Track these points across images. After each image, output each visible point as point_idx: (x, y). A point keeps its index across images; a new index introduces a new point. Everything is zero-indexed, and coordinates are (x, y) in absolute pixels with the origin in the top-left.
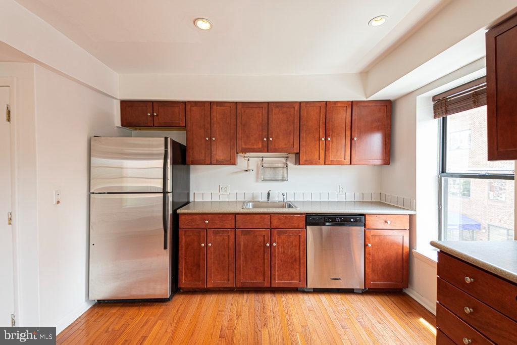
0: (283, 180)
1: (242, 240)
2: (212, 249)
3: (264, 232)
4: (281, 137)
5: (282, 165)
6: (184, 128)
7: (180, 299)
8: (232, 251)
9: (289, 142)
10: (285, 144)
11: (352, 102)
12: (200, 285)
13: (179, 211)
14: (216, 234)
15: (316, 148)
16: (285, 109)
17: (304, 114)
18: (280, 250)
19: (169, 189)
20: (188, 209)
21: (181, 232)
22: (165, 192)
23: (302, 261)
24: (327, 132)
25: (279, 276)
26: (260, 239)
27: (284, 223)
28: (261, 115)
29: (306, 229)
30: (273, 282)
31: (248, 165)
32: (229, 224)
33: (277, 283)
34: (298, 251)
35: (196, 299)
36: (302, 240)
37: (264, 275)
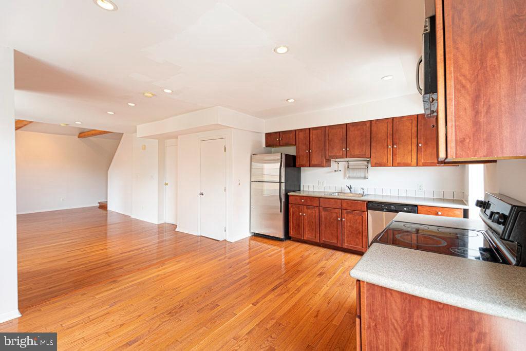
0: (365, 178)
1: (323, 214)
2: (306, 217)
3: (337, 211)
4: (356, 147)
5: (364, 167)
6: (295, 145)
7: (288, 242)
8: (317, 221)
9: (362, 150)
10: (360, 152)
11: (418, 115)
12: (299, 237)
13: (289, 194)
14: (308, 208)
15: (384, 153)
16: (359, 127)
17: (374, 129)
18: (349, 224)
19: (283, 180)
20: (300, 193)
21: (290, 205)
22: (280, 182)
23: (364, 234)
24: (394, 141)
25: (347, 241)
26: (335, 215)
27: (351, 206)
28: (341, 133)
29: (367, 212)
30: (343, 244)
31: (338, 167)
32: (316, 203)
33: (346, 245)
34: (361, 226)
35: (297, 244)
36: (364, 219)
37: (337, 238)
